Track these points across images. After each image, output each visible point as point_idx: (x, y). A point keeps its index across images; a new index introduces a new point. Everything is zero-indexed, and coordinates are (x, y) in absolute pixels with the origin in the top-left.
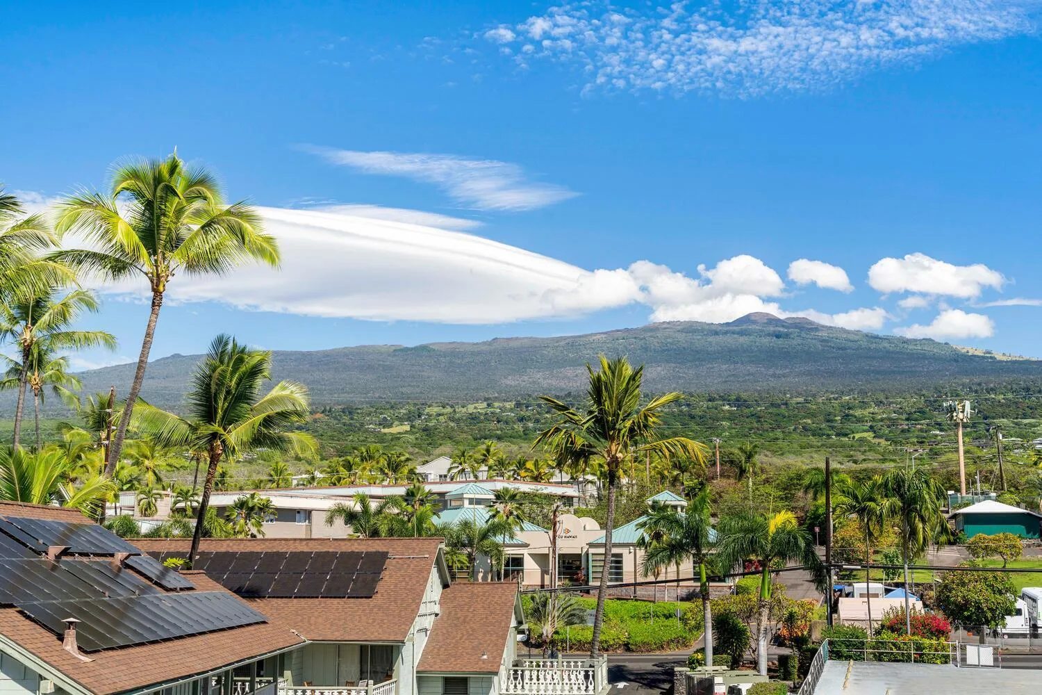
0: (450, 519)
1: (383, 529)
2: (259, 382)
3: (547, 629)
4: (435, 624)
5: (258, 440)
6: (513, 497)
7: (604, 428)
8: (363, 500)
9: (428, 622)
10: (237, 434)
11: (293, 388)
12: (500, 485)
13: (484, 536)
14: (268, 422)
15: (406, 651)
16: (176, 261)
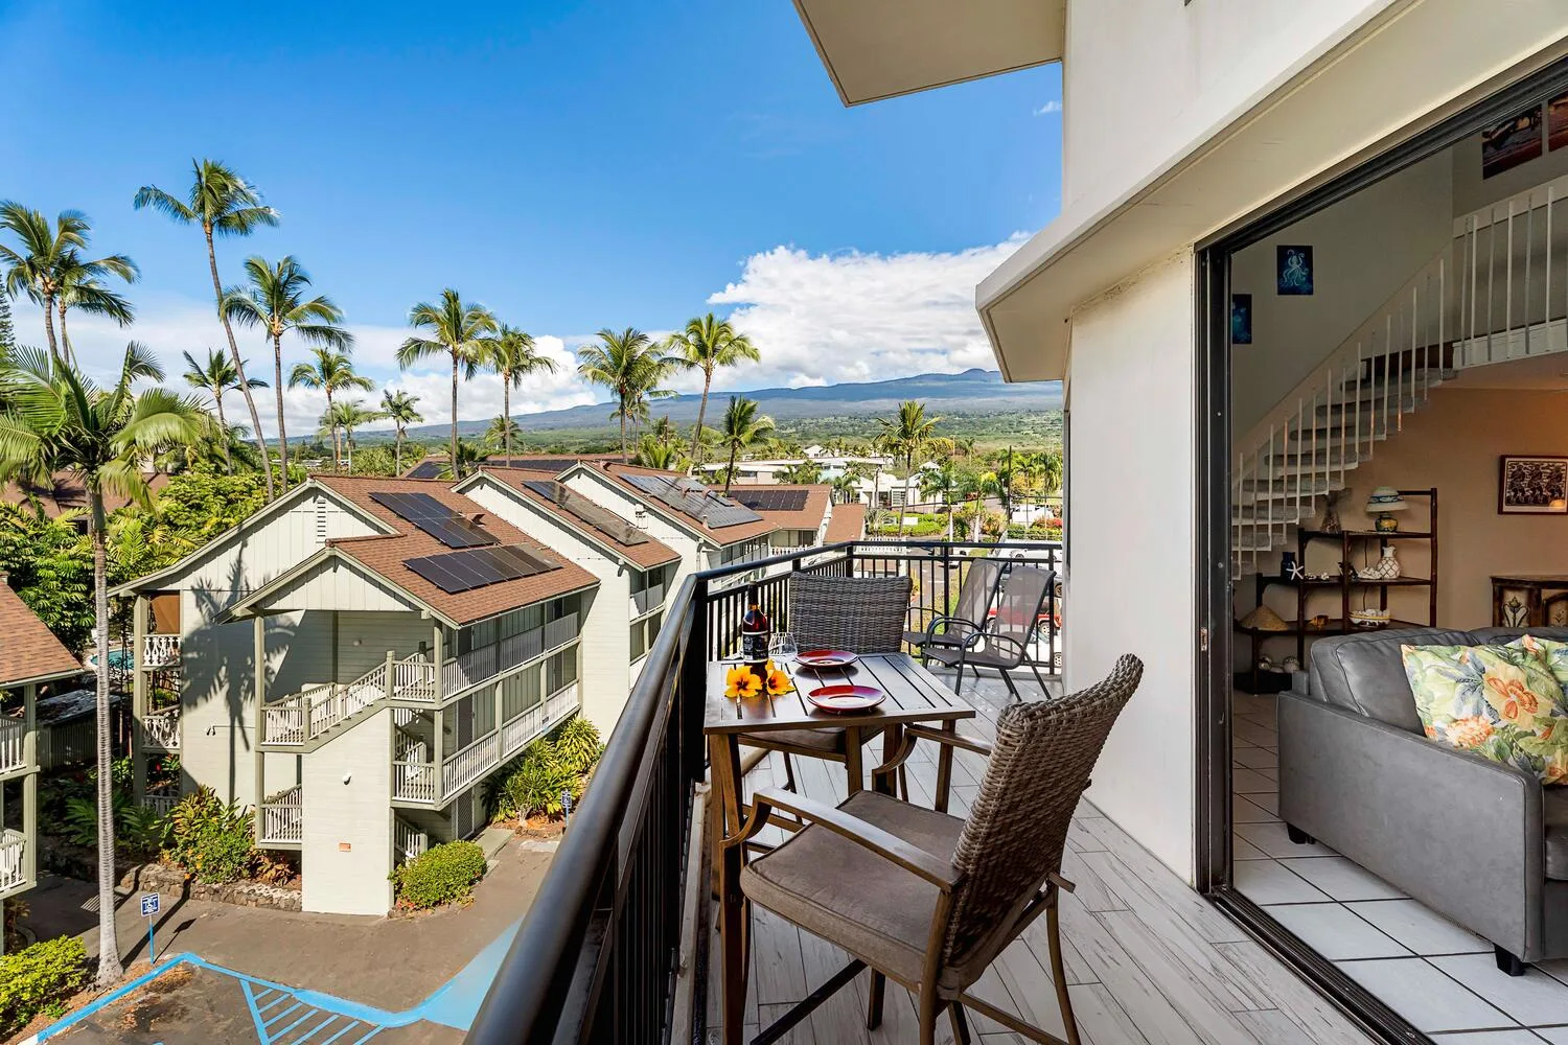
0: (831, 474)
1: (799, 480)
2: (754, 415)
3: (876, 526)
4: (830, 522)
5: (753, 441)
6: (855, 465)
7: (905, 433)
8: (789, 467)
9: (826, 521)
10: (744, 438)
11: (767, 418)
12: (849, 460)
13: (846, 483)
14: (757, 432)
15: (819, 534)
16: (715, 362)
